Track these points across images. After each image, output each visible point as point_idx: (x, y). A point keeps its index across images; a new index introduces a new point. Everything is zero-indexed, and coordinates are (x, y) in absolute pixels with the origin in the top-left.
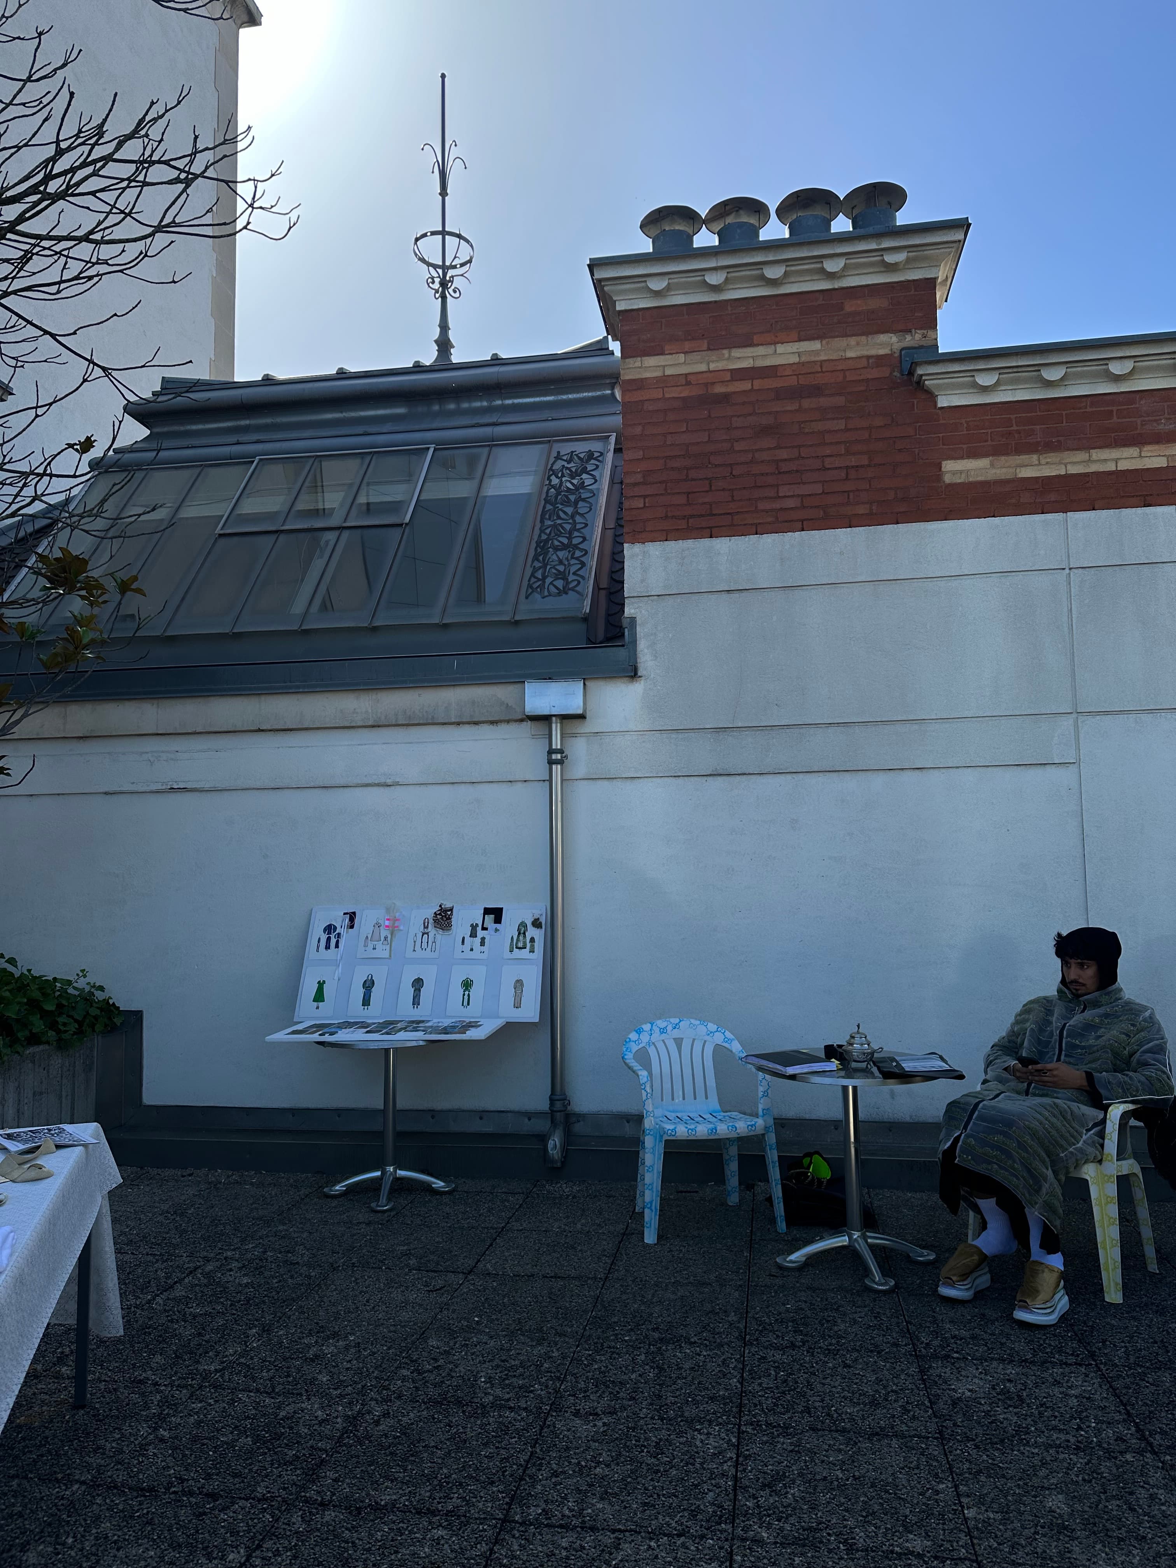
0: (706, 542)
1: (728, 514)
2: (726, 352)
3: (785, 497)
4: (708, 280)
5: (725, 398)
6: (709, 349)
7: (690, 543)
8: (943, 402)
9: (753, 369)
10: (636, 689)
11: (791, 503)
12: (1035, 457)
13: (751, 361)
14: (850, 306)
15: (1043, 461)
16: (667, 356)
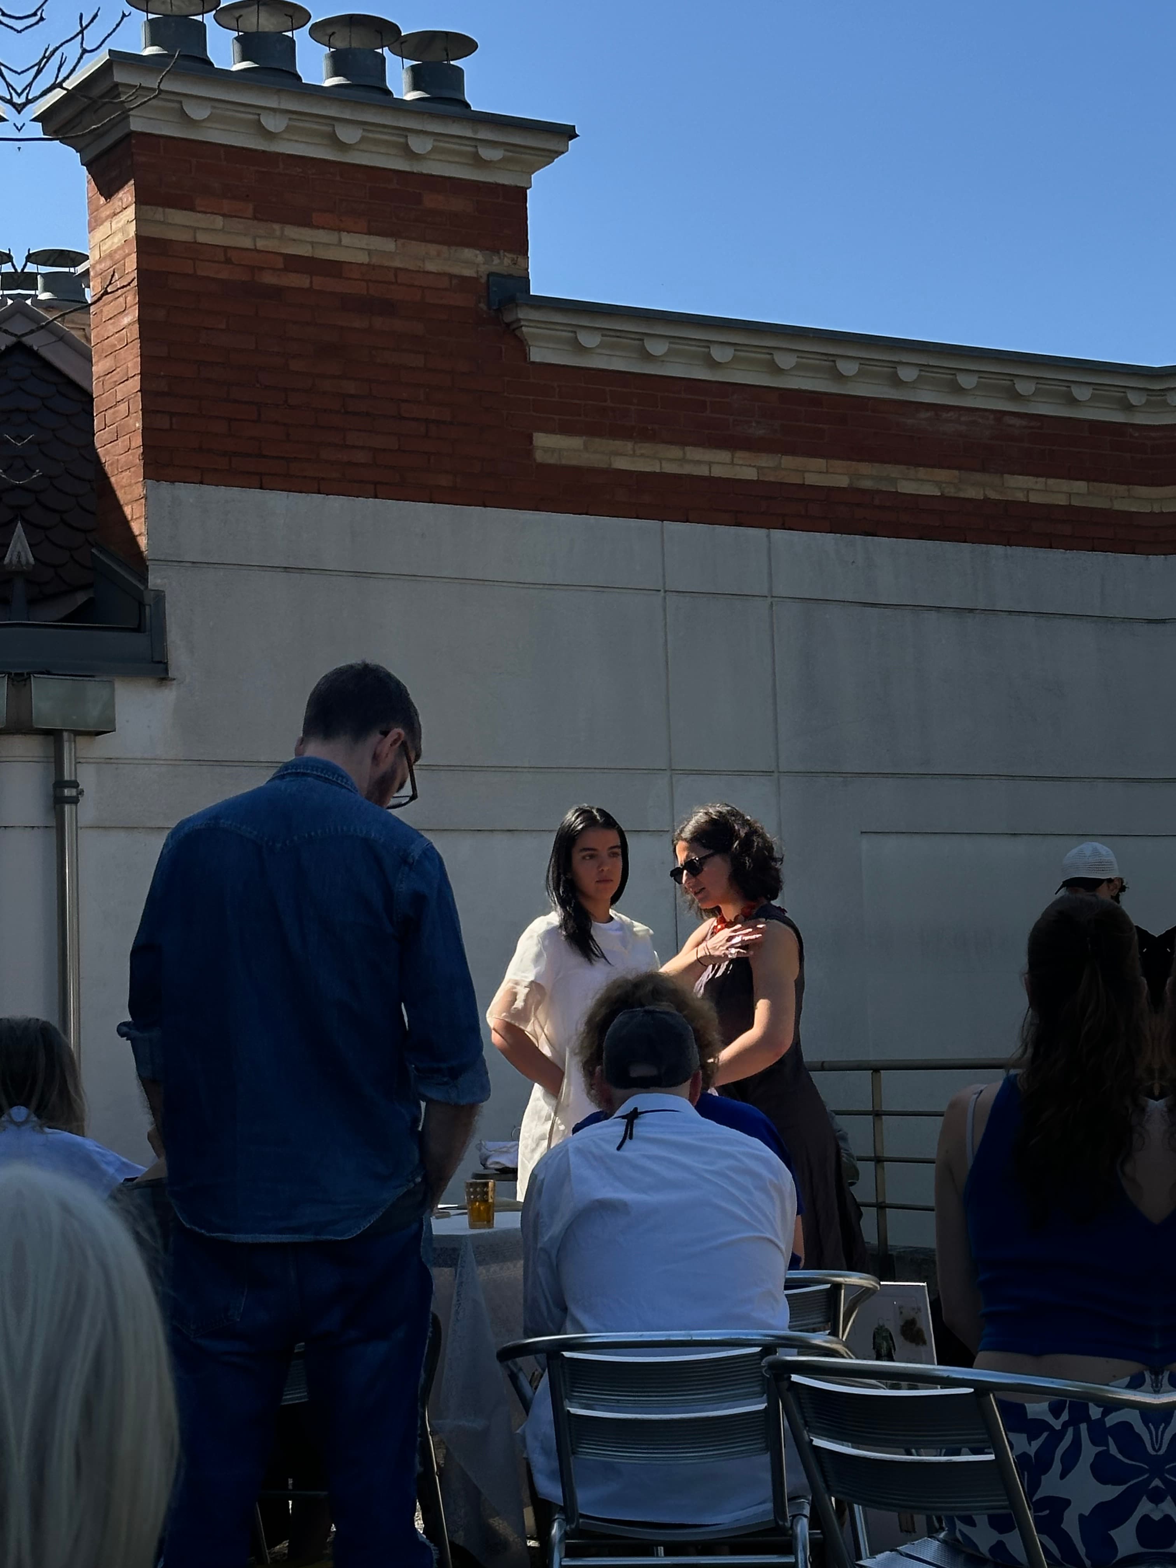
0: (256, 494)
1: (282, 458)
2: (276, 227)
3: (354, 447)
4: (262, 121)
5: (277, 293)
6: (255, 218)
7: (235, 492)
8: (537, 355)
9: (311, 259)
10: (168, 696)
11: (361, 457)
12: (629, 445)
13: (310, 248)
14: (431, 201)
15: (638, 452)
16: (199, 215)
